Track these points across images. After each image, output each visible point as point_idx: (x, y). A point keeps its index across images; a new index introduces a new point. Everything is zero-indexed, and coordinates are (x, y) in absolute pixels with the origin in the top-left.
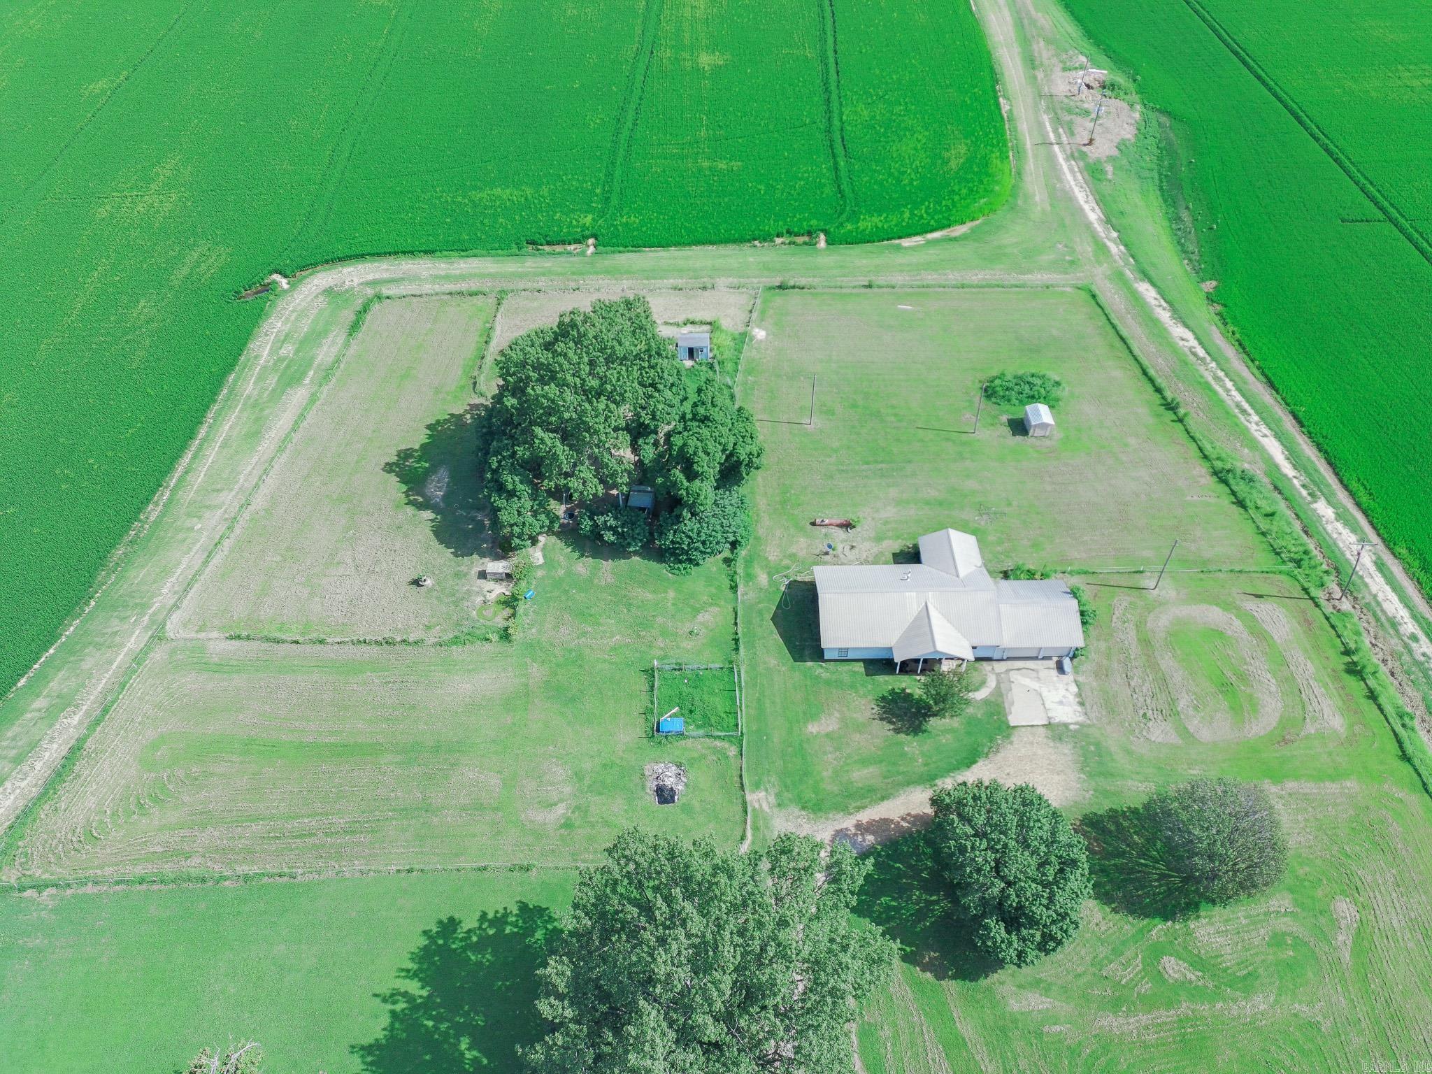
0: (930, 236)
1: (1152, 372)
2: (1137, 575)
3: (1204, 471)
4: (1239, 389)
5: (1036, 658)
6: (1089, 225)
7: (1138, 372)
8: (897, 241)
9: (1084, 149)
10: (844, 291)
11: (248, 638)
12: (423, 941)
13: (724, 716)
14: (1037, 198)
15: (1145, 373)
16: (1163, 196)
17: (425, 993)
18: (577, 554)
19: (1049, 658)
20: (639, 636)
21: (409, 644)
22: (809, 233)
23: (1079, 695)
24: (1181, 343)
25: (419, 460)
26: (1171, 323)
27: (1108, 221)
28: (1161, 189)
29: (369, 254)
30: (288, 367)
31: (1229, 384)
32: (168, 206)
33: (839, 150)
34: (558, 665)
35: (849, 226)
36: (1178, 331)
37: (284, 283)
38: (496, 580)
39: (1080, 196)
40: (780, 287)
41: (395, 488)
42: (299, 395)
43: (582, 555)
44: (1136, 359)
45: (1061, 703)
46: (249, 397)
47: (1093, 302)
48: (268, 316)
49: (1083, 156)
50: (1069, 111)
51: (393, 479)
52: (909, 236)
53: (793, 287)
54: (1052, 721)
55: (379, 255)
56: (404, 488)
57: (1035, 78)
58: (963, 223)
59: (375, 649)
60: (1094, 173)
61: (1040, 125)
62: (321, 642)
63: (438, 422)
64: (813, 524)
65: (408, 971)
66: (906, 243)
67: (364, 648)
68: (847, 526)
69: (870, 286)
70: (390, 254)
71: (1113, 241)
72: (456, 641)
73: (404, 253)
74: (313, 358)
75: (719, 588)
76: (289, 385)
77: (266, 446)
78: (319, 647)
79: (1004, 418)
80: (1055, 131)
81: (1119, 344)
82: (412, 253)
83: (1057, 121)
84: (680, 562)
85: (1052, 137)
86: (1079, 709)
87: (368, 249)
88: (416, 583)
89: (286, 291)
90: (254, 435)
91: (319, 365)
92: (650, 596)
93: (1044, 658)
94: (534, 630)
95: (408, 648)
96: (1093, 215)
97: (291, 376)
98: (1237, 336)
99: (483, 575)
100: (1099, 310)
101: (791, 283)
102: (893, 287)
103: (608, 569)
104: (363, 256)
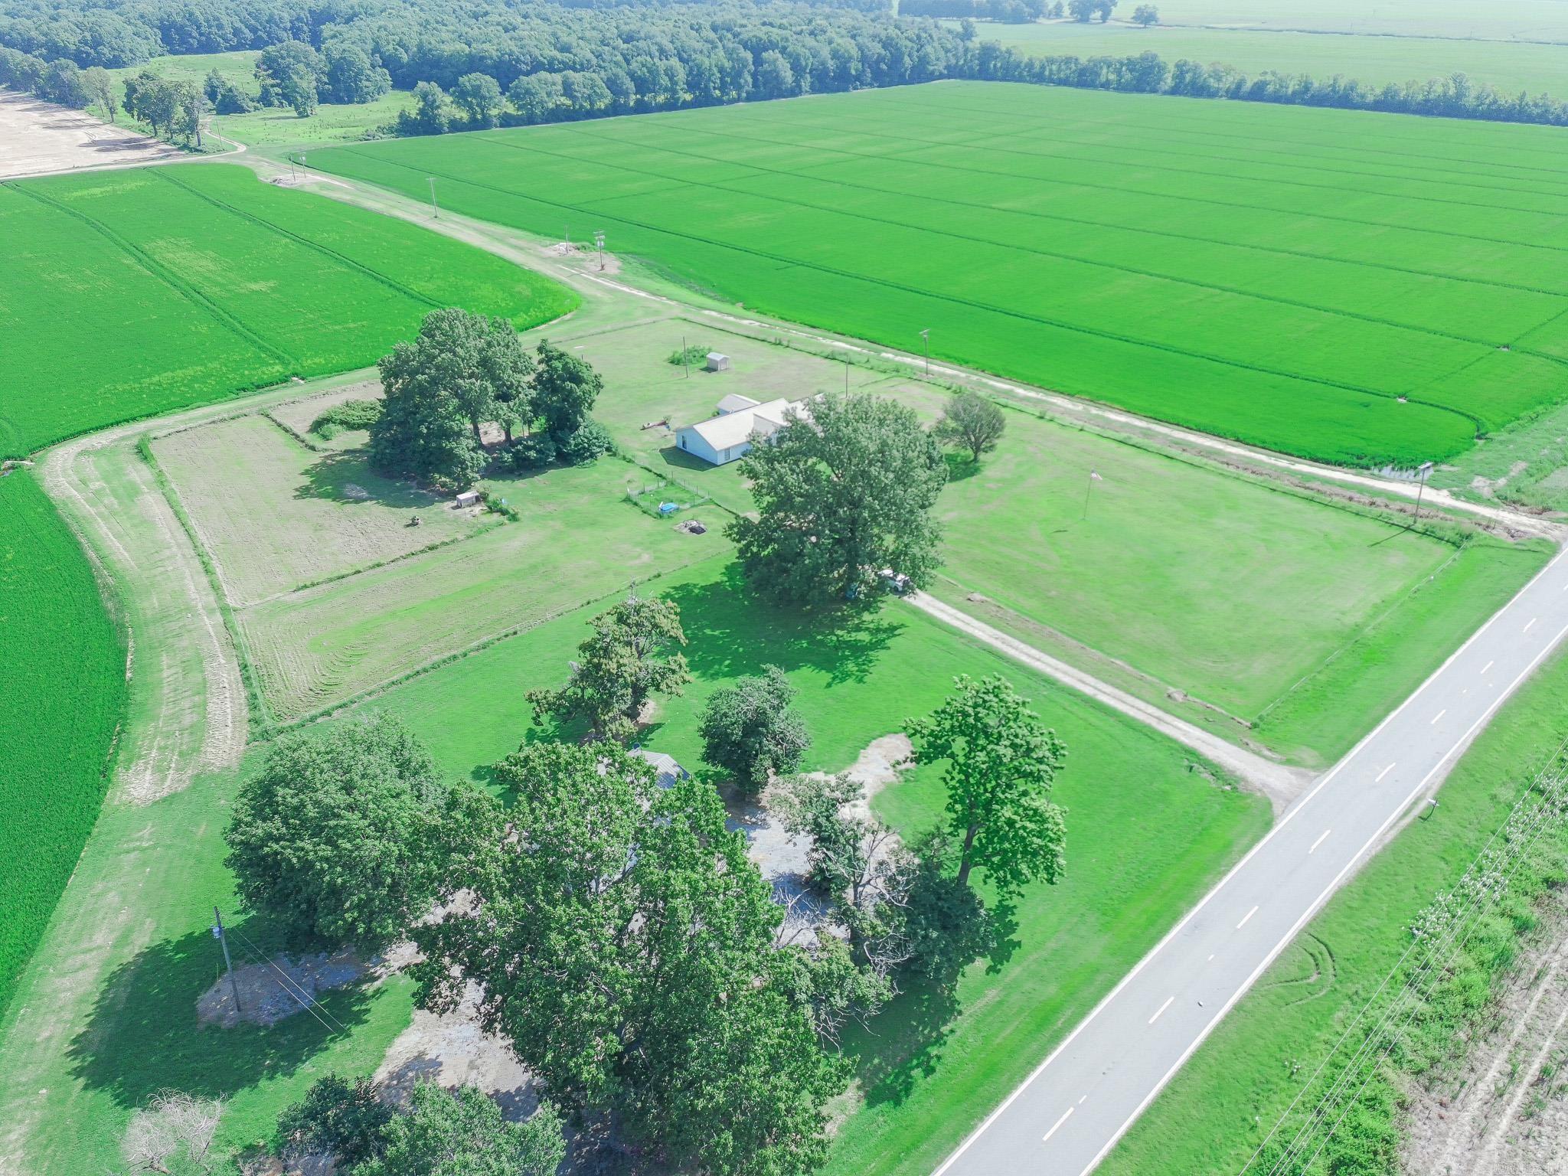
0: (552, 322)
3: (819, 358)
4: (801, 332)
6: (645, 298)
8: (534, 329)
9: (602, 272)
11: (313, 585)
14: (598, 295)
15: (747, 337)
16: (670, 281)
18: (509, 481)
21: (448, 544)
24: (751, 325)
25: (320, 488)
26: (738, 320)
27: (654, 294)
28: (665, 279)
30: (113, 491)
31: (794, 332)
33: (434, 303)
34: (564, 518)
36: (744, 322)
37: (25, 462)
38: (469, 505)
39: (625, 290)
41: (320, 502)
42: (149, 497)
43: (514, 481)
44: (736, 334)
46: (99, 513)
47: (688, 322)
49: (605, 275)
50: (571, 261)
51: (311, 500)
52: (538, 325)
56: (329, 500)
57: (529, 253)
58: (566, 314)
59: (424, 555)
60: (620, 280)
61: (559, 269)
62: (379, 565)
64: (644, 429)
66: (540, 328)
67: (415, 557)
68: (664, 423)
71: (667, 301)
72: (479, 532)
74: (131, 481)
75: (620, 462)
76: (131, 497)
78: (379, 568)
79: (698, 369)
81: (721, 332)
83: (569, 266)
84: (587, 458)
85: (574, 272)
89: (36, 465)
90: (140, 523)
91: (143, 482)
92: (584, 480)
95: (450, 546)
96: (641, 294)
97: (124, 493)
98: (775, 316)
99: (456, 507)
100: (695, 324)
103: (539, 479)
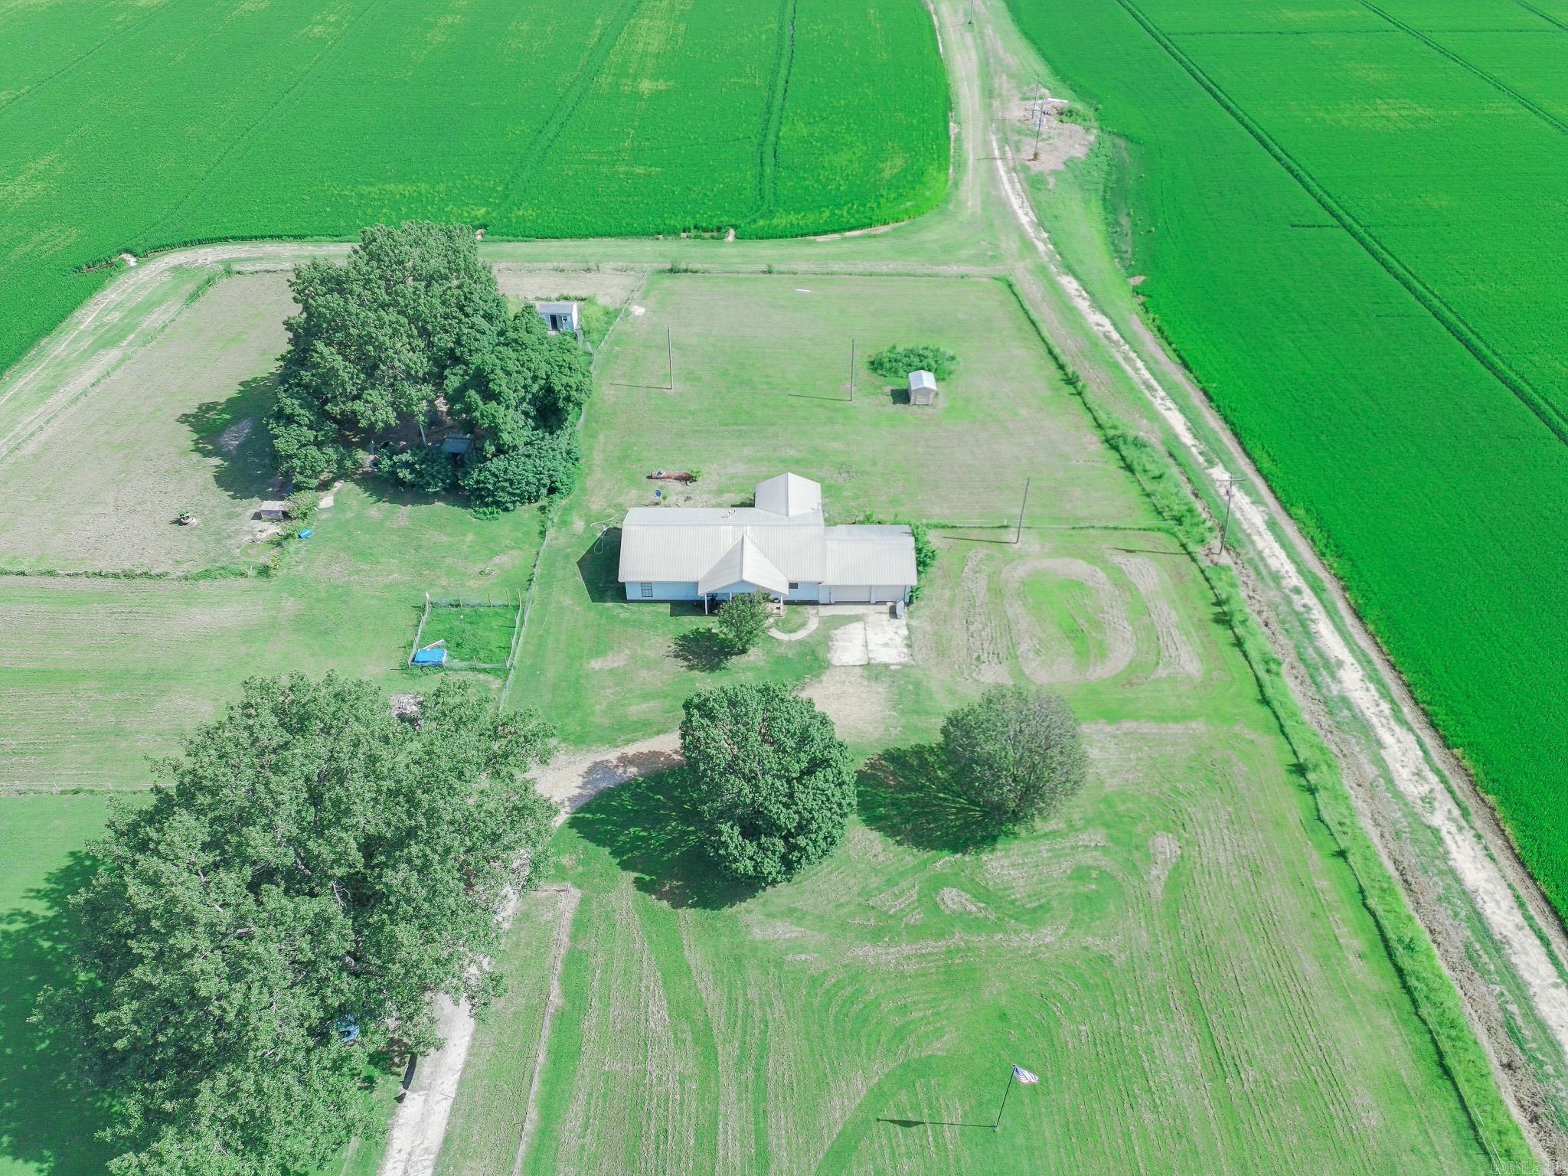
0: (848, 234)
1: (1057, 351)
2: (1002, 531)
3: (1095, 439)
4: (1149, 369)
5: (868, 603)
6: (1019, 227)
7: (1044, 352)
8: (812, 238)
9: (1028, 163)
10: (740, 275)
12: (68, 862)
13: (497, 650)
14: (969, 204)
15: (1050, 352)
16: (1104, 205)
17: (50, 914)
18: (374, 498)
19: (884, 603)
20: (421, 575)
21: (151, 577)
22: (719, 229)
23: (909, 638)
24: (1096, 328)
25: (223, 411)
26: (1089, 311)
27: (1040, 224)
28: (1104, 199)
29: (233, 238)
30: (108, 331)
31: (1140, 364)
32: (30, 194)
33: (769, 159)
34: (318, 600)
35: (761, 223)
36: (1095, 319)
37: (132, 261)
38: (272, 520)
39: (1015, 203)
40: (671, 271)
41: (186, 436)
42: (112, 355)
43: (379, 501)
44: (1044, 340)
45: (886, 645)
46: (56, 357)
47: (1008, 291)
48: (104, 289)
49: (1026, 169)
50: (1019, 132)
51: (186, 428)
52: (825, 233)
53: (686, 271)
54: (872, 661)
55: (243, 239)
56: (196, 436)
57: (990, 105)
58: (886, 223)
59: (110, 581)
60: (1034, 185)
61: (986, 144)
62: (51, 573)
63: (255, 380)
64: (650, 477)
65: (39, 891)
66: (820, 239)
67: (99, 580)
68: (687, 478)
69: (770, 272)
70: (256, 238)
71: (1044, 241)
72: (206, 575)
73: (271, 237)
74: (138, 324)
75: (527, 533)
76: (104, 347)
77: (59, 398)
78: (48, 579)
79: (888, 389)
80: (1001, 149)
81: (1028, 326)
82: (280, 237)
83: (1004, 141)
84: (487, 505)
85: (997, 153)
86: (905, 650)
87: (233, 233)
88: (179, 522)
89: (131, 268)
90: (48, 390)
91: (143, 330)
92: (445, 539)
93: (877, 603)
94: (301, 567)
95: (148, 581)
96: (1025, 218)
97: (108, 339)
98: (1157, 322)
99: (257, 516)
100: (1013, 298)
101: (683, 266)
102: (795, 273)
103: (405, 514)
104: (225, 239)
